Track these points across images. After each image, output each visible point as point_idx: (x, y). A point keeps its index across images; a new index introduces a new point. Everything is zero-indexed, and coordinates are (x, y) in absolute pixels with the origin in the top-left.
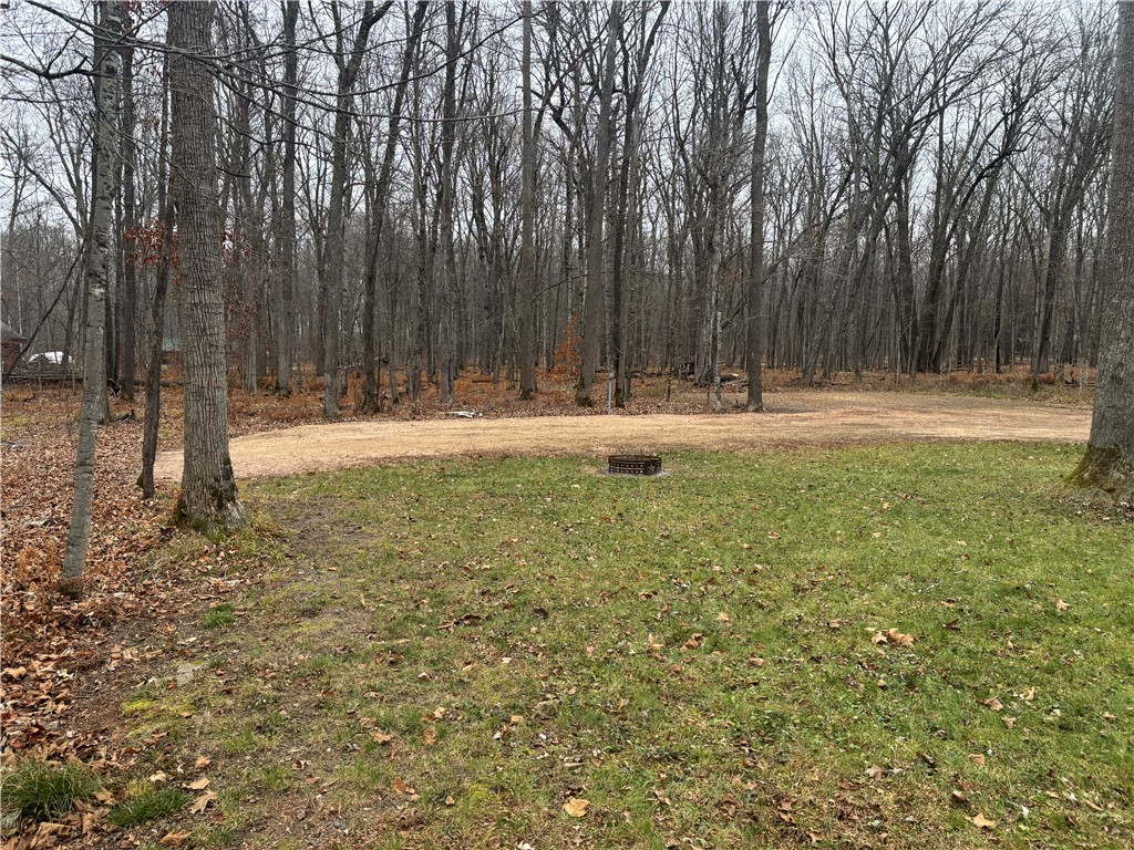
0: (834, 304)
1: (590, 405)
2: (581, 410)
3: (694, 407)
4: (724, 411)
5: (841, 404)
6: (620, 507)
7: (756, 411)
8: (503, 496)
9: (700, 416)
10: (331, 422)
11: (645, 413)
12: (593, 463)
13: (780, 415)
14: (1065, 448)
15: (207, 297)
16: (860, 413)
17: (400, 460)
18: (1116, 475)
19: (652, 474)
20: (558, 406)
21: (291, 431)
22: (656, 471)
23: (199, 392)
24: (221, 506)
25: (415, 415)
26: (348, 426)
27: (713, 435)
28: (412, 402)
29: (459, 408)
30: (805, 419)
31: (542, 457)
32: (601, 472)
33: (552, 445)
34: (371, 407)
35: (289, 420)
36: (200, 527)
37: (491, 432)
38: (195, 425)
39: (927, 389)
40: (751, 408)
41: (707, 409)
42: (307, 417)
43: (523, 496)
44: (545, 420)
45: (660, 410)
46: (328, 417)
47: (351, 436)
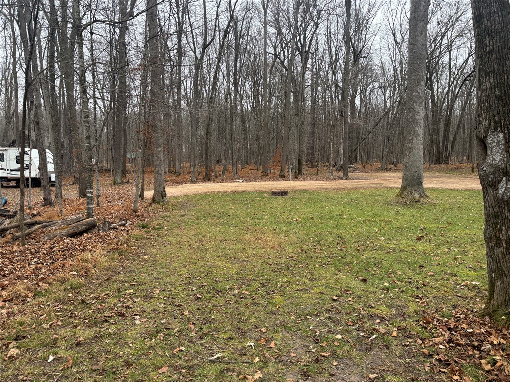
1: (284, 177)
2: (281, 179)
4: (334, 179)
7: (346, 179)
9: (323, 181)
10: (193, 183)
12: (268, 193)
14: (397, 188)
15: (160, 149)
17: (211, 193)
18: (405, 193)
19: (283, 196)
20: (274, 178)
21: (180, 186)
22: (285, 195)
23: (158, 171)
24: (163, 198)
25: (222, 181)
26: (198, 184)
28: (223, 177)
29: (239, 179)
32: (268, 195)
34: (207, 178)
35: (179, 183)
36: (158, 203)
38: (157, 179)
40: (344, 178)
42: (186, 182)
45: (311, 179)
46: (192, 182)
47: (199, 187)
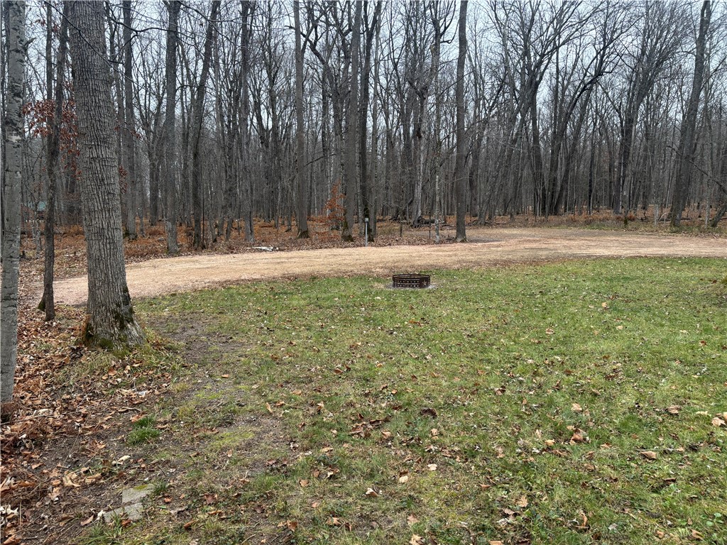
0: (498, 172)
1: (352, 241)
2: (346, 244)
3: (421, 240)
4: (441, 242)
5: (514, 236)
6: (419, 313)
7: (462, 241)
8: (329, 308)
9: (428, 246)
10: (173, 256)
11: (390, 245)
12: (378, 279)
13: (479, 244)
15: (104, 152)
16: (529, 241)
17: (238, 282)
19: (425, 287)
20: (326, 242)
21: (147, 263)
22: (427, 285)
23: (100, 233)
24: (122, 327)
25: (231, 250)
26: (188, 258)
27: (448, 258)
28: (226, 241)
29: (259, 244)
30: (498, 246)
31: (340, 278)
32: (387, 287)
33: (343, 268)
34: (199, 245)
35: (142, 256)
36: (106, 345)
37: (293, 260)
38: (98, 260)
39: (558, 225)
40: (459, 240)
41: (429, 241)
42: (155, 254)
43: (343, 308)
44: (325, 252)
46: (171, 252)
47: (187, 266)
